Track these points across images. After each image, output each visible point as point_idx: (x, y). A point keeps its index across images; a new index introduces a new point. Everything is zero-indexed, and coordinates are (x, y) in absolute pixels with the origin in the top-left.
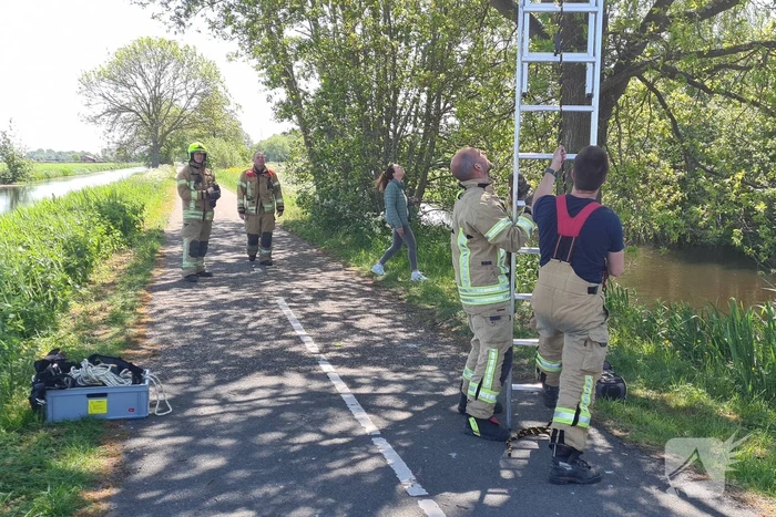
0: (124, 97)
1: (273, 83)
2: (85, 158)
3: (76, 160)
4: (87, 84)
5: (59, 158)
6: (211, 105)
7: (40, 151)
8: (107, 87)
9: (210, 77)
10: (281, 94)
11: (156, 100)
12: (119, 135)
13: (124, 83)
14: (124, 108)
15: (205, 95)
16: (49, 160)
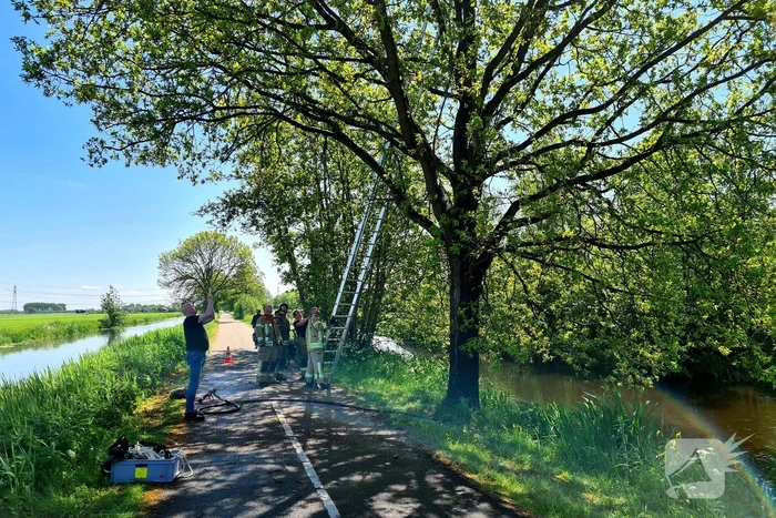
0: (189, 269)
1: (282, 260)
2: (160, 309)
3: (155, 311)
4: (165, 262)
5: (143, 309)
6: (244, 273)
7: (132, 305)
8: (178, 264)
9: (244, 256)
10: (286, 267)
11: (209, 271)
12: (183, 294)
13: (189, 261)
14: (187, 277)
15: (240, 267)
16: (136, 311)
